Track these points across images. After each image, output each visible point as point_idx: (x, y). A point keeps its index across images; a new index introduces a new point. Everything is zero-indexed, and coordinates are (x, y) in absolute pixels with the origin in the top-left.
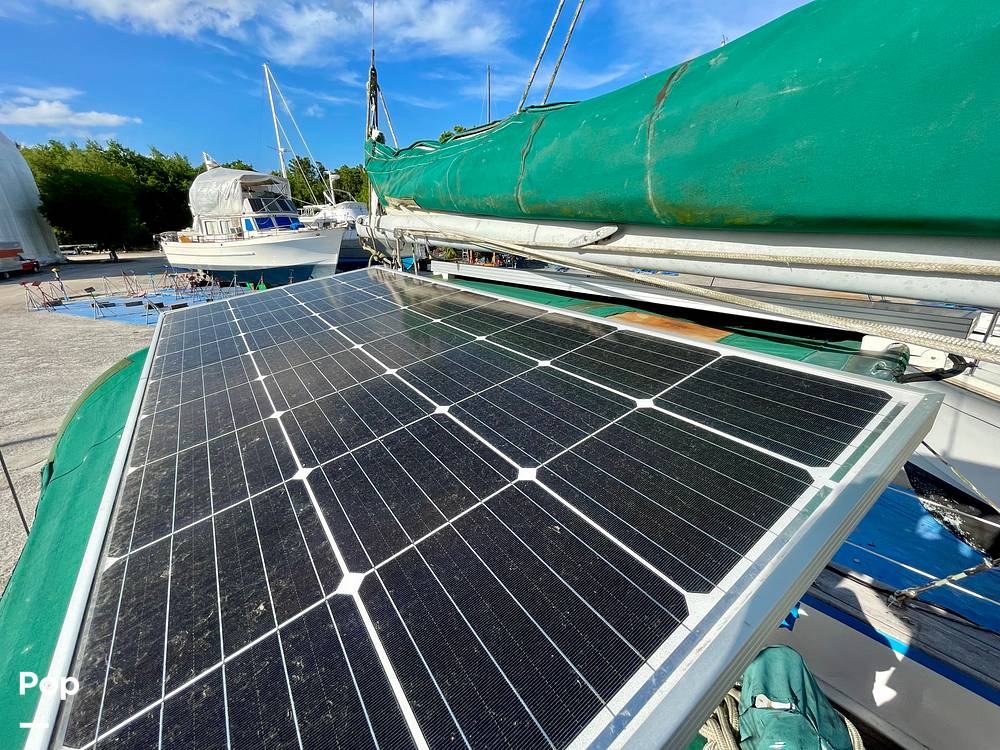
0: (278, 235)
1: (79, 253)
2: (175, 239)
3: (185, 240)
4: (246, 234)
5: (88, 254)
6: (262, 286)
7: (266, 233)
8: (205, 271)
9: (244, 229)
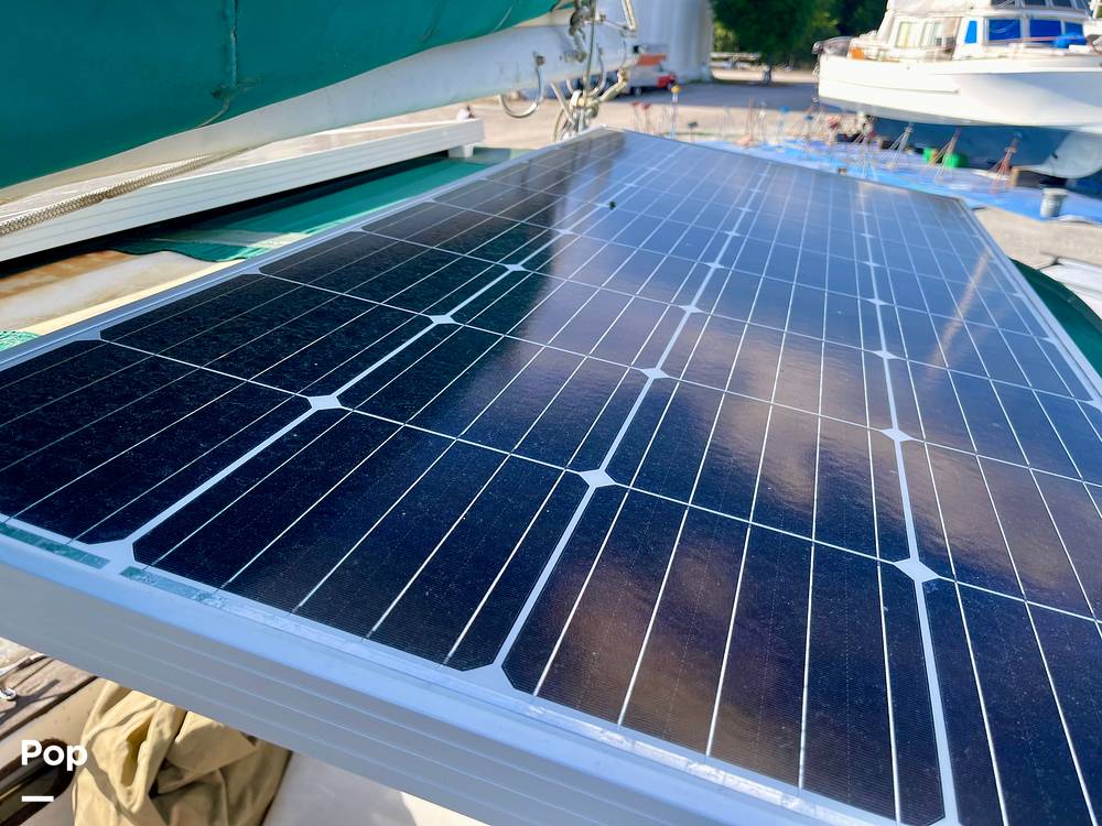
0: (1024, 57)
1: (734, 67)
2: (843, 52)
3: (858, 54)
4: (962, 48)
5: (743, 69)
6: (950, 159)
7: (998, 50)
8: (868, 116)
9: (960, 40)
